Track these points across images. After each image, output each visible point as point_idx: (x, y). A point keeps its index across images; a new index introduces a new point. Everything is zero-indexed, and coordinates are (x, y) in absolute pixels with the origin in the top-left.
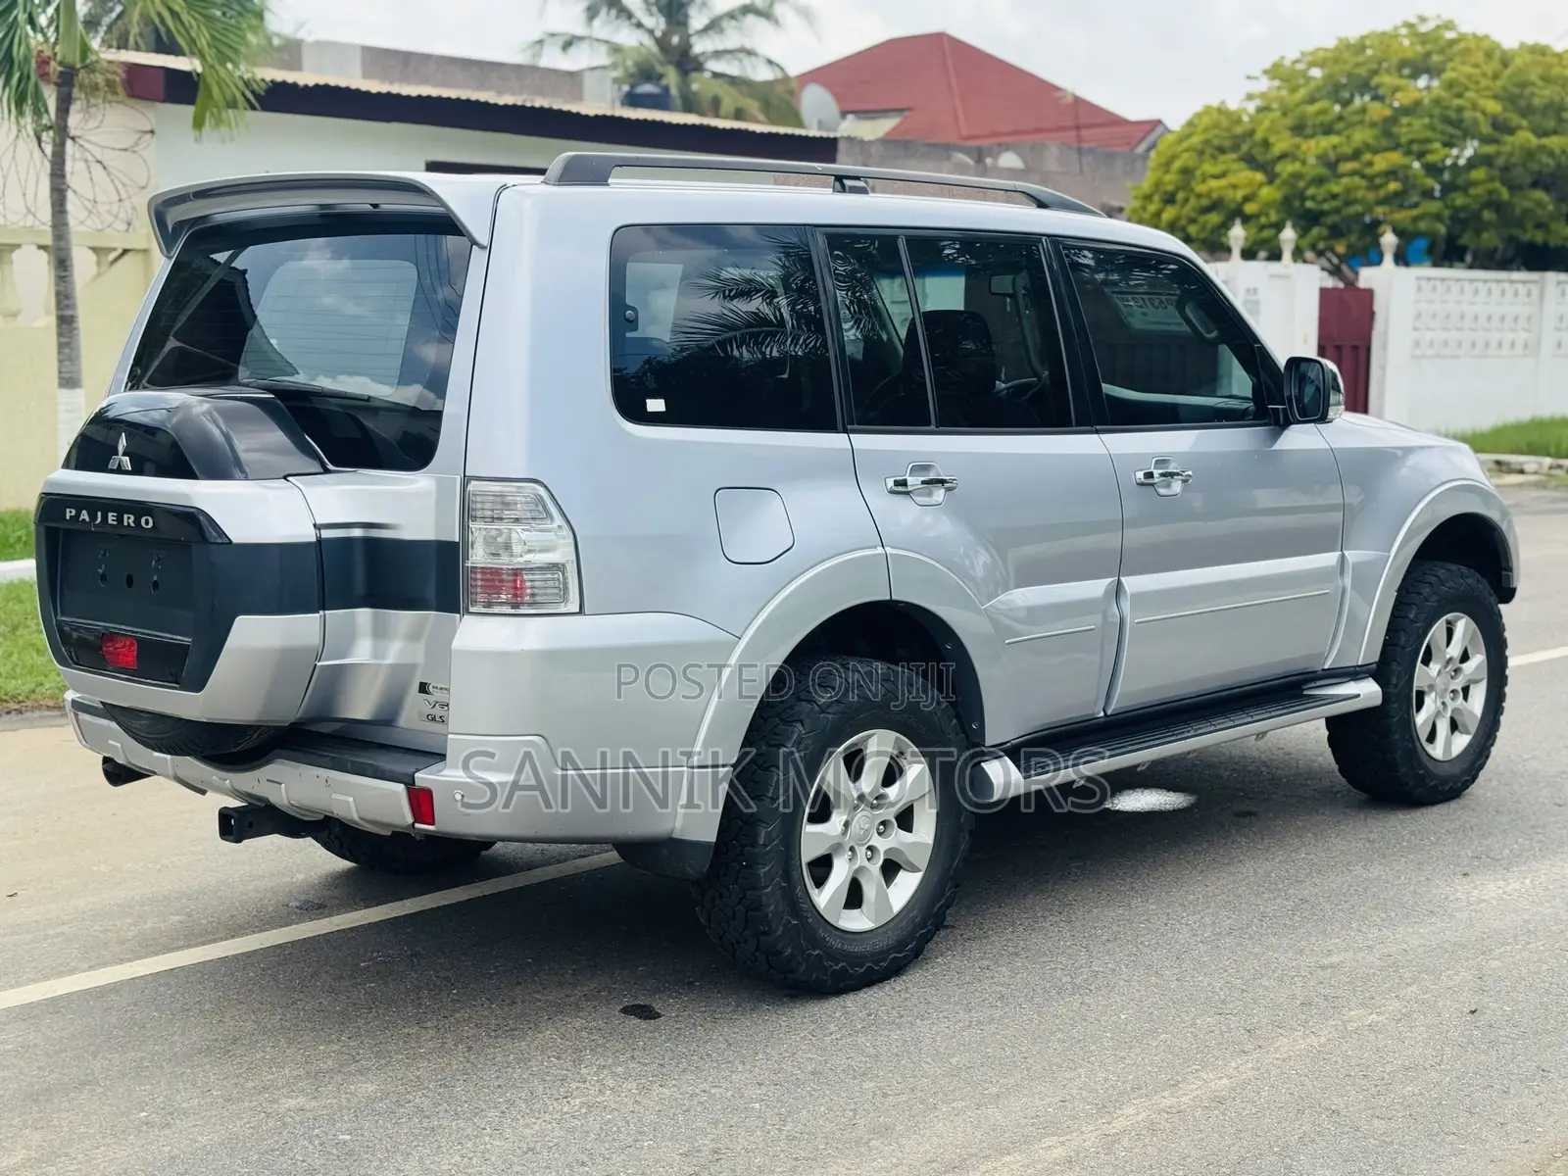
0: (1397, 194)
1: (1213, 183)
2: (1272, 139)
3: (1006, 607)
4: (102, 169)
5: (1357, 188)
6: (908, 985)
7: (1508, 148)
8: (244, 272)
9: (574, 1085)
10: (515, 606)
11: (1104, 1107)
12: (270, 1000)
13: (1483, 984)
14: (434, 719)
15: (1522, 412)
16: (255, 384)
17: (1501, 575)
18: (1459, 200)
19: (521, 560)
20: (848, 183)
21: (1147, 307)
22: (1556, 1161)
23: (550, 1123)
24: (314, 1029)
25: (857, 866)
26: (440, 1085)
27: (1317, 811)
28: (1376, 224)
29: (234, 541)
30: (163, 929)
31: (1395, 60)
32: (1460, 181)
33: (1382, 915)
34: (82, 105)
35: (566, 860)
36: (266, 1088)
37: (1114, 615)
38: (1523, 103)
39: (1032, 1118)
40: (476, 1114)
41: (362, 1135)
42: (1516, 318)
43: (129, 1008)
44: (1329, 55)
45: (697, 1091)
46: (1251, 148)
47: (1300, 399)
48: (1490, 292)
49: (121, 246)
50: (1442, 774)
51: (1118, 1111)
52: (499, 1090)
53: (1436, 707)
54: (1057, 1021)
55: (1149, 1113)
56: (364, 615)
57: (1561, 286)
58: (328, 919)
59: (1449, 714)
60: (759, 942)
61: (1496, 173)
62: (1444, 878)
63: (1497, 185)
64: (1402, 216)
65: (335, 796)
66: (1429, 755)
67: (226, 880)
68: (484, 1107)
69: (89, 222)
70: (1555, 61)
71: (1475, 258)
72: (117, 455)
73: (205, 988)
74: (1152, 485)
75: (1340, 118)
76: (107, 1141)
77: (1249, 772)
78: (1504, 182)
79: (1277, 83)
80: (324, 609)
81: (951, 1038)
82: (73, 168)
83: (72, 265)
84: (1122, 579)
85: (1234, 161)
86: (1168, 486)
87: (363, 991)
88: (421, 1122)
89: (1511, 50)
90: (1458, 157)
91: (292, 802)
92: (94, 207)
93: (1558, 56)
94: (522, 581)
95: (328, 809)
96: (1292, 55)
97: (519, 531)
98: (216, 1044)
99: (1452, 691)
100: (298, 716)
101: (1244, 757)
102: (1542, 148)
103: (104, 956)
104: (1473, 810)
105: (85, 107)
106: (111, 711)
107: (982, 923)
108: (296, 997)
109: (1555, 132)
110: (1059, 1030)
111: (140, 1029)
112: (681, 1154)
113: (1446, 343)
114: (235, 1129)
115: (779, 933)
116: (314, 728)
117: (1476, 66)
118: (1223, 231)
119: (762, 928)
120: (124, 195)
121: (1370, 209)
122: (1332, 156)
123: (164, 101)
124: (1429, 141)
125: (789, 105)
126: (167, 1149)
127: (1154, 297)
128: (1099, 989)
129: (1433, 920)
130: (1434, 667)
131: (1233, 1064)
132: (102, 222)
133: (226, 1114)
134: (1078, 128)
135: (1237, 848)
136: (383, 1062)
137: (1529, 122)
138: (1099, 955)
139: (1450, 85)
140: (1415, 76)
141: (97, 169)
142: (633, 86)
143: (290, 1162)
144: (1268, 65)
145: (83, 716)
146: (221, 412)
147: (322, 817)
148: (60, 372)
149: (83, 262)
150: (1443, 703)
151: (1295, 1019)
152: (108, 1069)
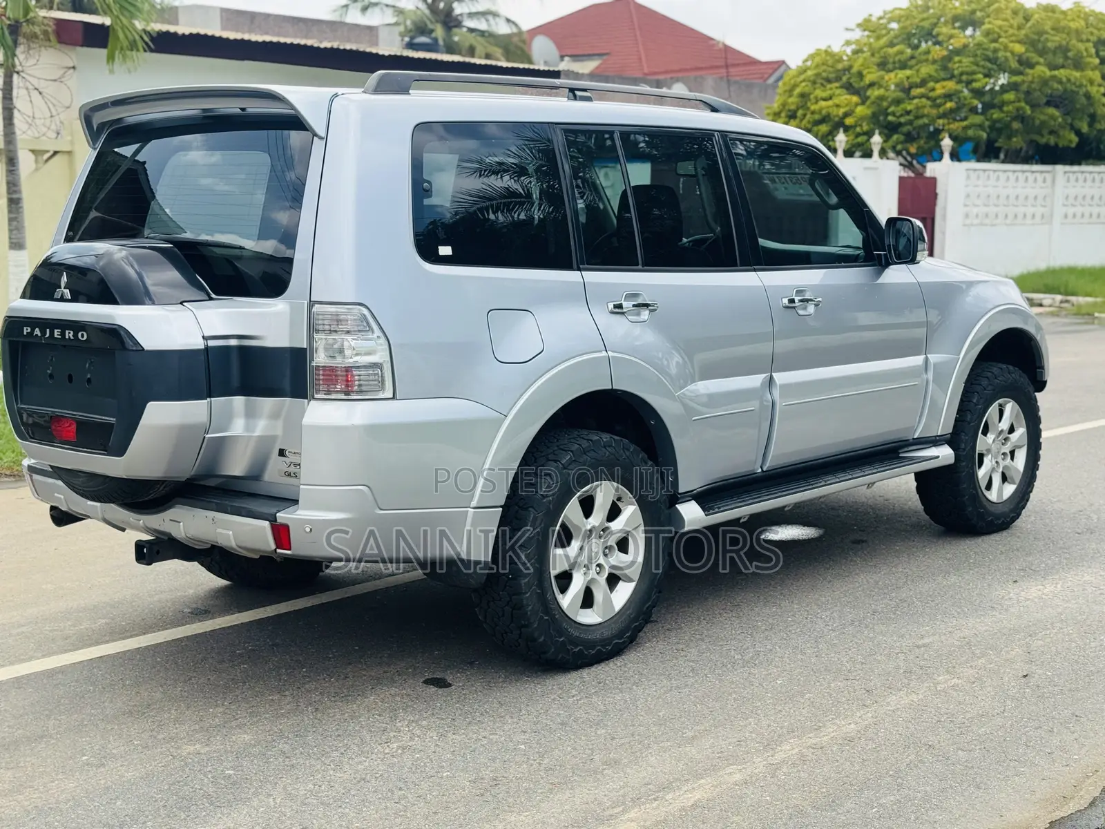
0: (952, 111)
1: (823, 104)
2: (865, 72)
3: (693, 395)
4: (38, 93)
5: (924, 107)
6: (626, 662)
7: (1030, 78)
8: (145, 163)
9: (392, 734)
10: (347, 393)
11: (769, 745)
12: (172, 677)
13: (1031, 656)
14: (289, 475)
15: (1041, 264)
16: (158, 238)
17: (1036, 372)
18: (996, 115)
19: (351, 360)
20: (578, 93)
21: (788, 183)
22: (1088, 779)
23: (376, 761)
24: (205, 697)
25: (589, 578)
26: (297, 735)
27: (909, 539)
28: (938, 132)
29: (146, 348)
30: (94, 629)
31: (950, 16)
32: (996, 101)
33: (959, 610)
34: (25, 47)
35: (379, 578)
36: (172, 739)
37: (768, 401)
38: (1040, 46)
39: (718, 753)
40: (323, 755)
41: (242, 770)
42: (1036, 198)
43: (72, 684)
44: (902, 13)
45: (480, 737)
46: (849, 78)
47: (896, 247)
48: (1017, 179)
49: (52, 148)
50: (997, 512)
51: (778, 747)
52: (339, 738)
53: (992, 465)
54: (733, 686)
55: (801, 749)
56: (239, 401)
57: (1067, 175)
58: (211, 621)
59: (1001, 470)
60: (521, 633)
61: (1022, 96)
62: (1000, 584)
63: (1023, 104)
64: (956, 126)
65: (219, 530)
66: (987, 499)
67: (138, 594)
68: (328, 750)
69: (29, 132)
70: (1062, 17)
71: (1006, 156)
72: (60, 288)
73: (126, 669)
74: (794, 308)
75: (912, 57)
76: (60, 776)
77: (861, 512)
78: (1027, 103)
79: (866, 33)
80: (210, 397)
81: (658, 698)
82: (18, 94)
83: (18, 162)
84: (773, 374)
85: (837, 88)
86: (805, 308)
87: (239, 670)
88: (284, 761)
89: (1031, 8)
90: (994, 84)
91: (188, 535)
92: (32, 121)
93: (1064, 13)
94: (353, 376)
95: (215, 540)
96: (877, 13)
97: (350, 340)
98: (135, 709)
99: (1003, 454)
100: (192, 473)
101: (856, 502)
102: (1054, 77)
103: (52, 648)
104: (1019, 537)
105: (26, 49)
106: (58, 472)
107: (676, 619)
108: (191, 675)
109: (1063, 67)
110: (735, 692)
111: (80, 698)
112: (470, 781)
113: (987, 216)
114: (151, 768)
115: (535, 626)
116: (202, 483)
117: (1006, 20)
118: (830, 138)
119: (523, 622)
120: (54, 113)
121: (933, 121)
122: (906, 84)
123: (82, 46)
124: (974, 73)
125: (522, 50)
126: (103, 782)
127: (792, 176)
128: (761, 663)
129: (994, 614)
130: (991, 437)
131: (858, 714)
132: (39, 132)
133: (144, 757)
134: (727, 66)
135: (854, 565)
136: (255, 719)
137: (1045, 59)
138: (760, 640)
139: (987, 33)
140: (963, 28)
141: (35, 94)
142: (412, 38)
143: (191, 790)
144: (860, 20)
145: (36, 477)
146: (135, 257)
147: (209, 546)
148: (10, 238)
149: (25, 161)
150: (997, 462)
151: (900, 683)
152: (59, 727)
